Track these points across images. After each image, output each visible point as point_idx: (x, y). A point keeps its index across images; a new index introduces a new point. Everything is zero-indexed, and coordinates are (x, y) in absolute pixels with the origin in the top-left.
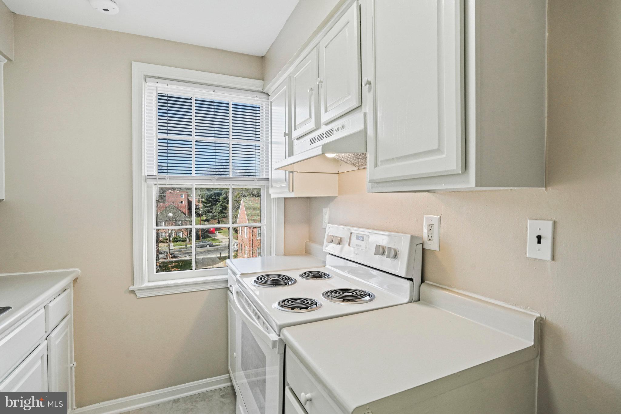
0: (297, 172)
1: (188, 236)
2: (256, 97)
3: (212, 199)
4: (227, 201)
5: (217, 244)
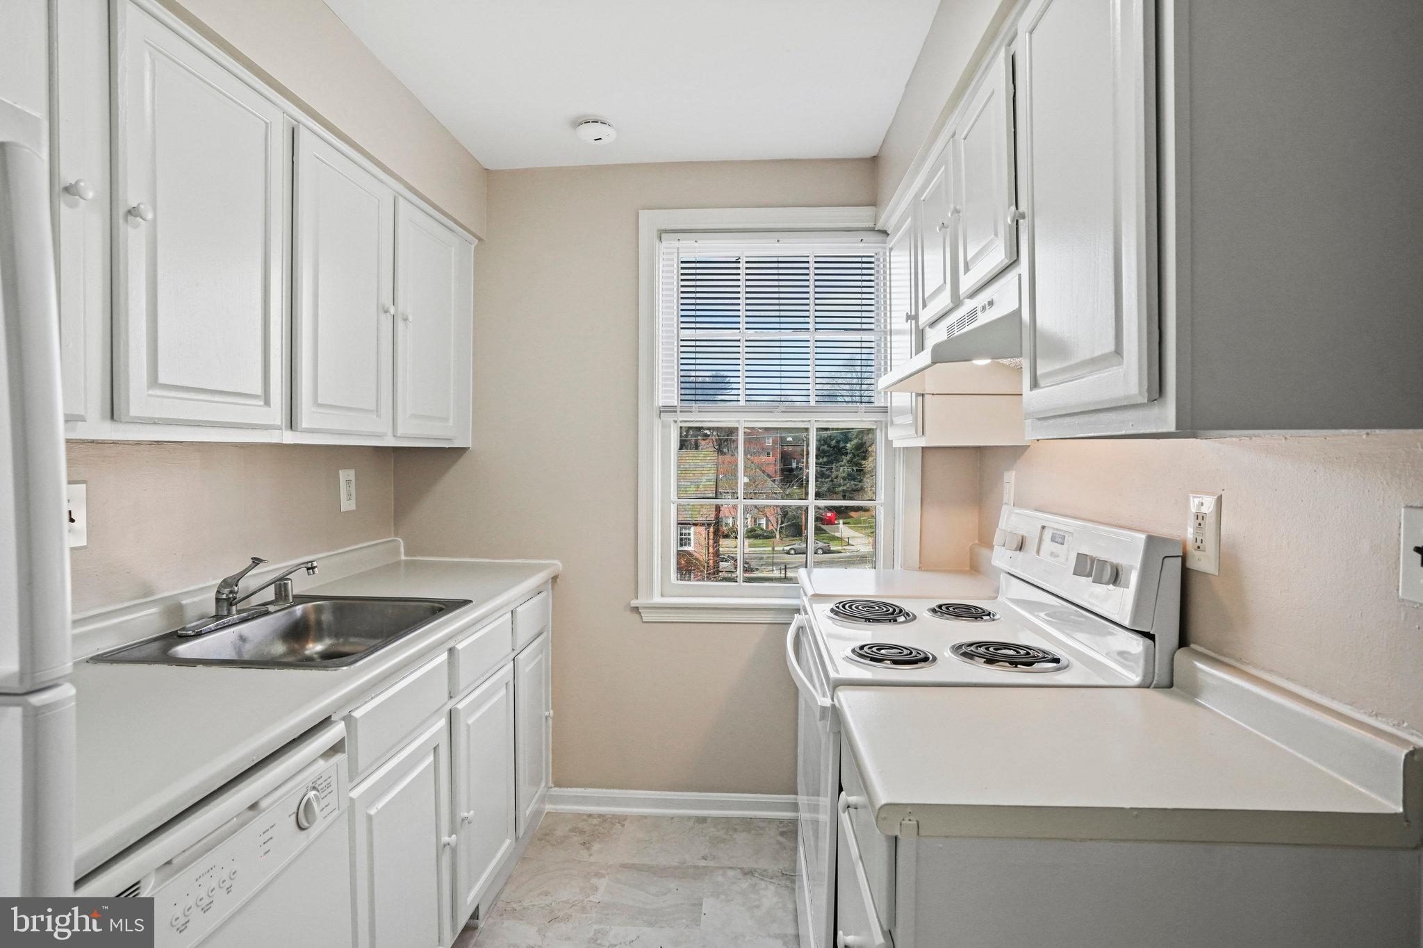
0: (933, 394)
1: (779, 526)
2: (862, 240)
3: (829, 446)
4: (863, 452)
5: (841, 548)
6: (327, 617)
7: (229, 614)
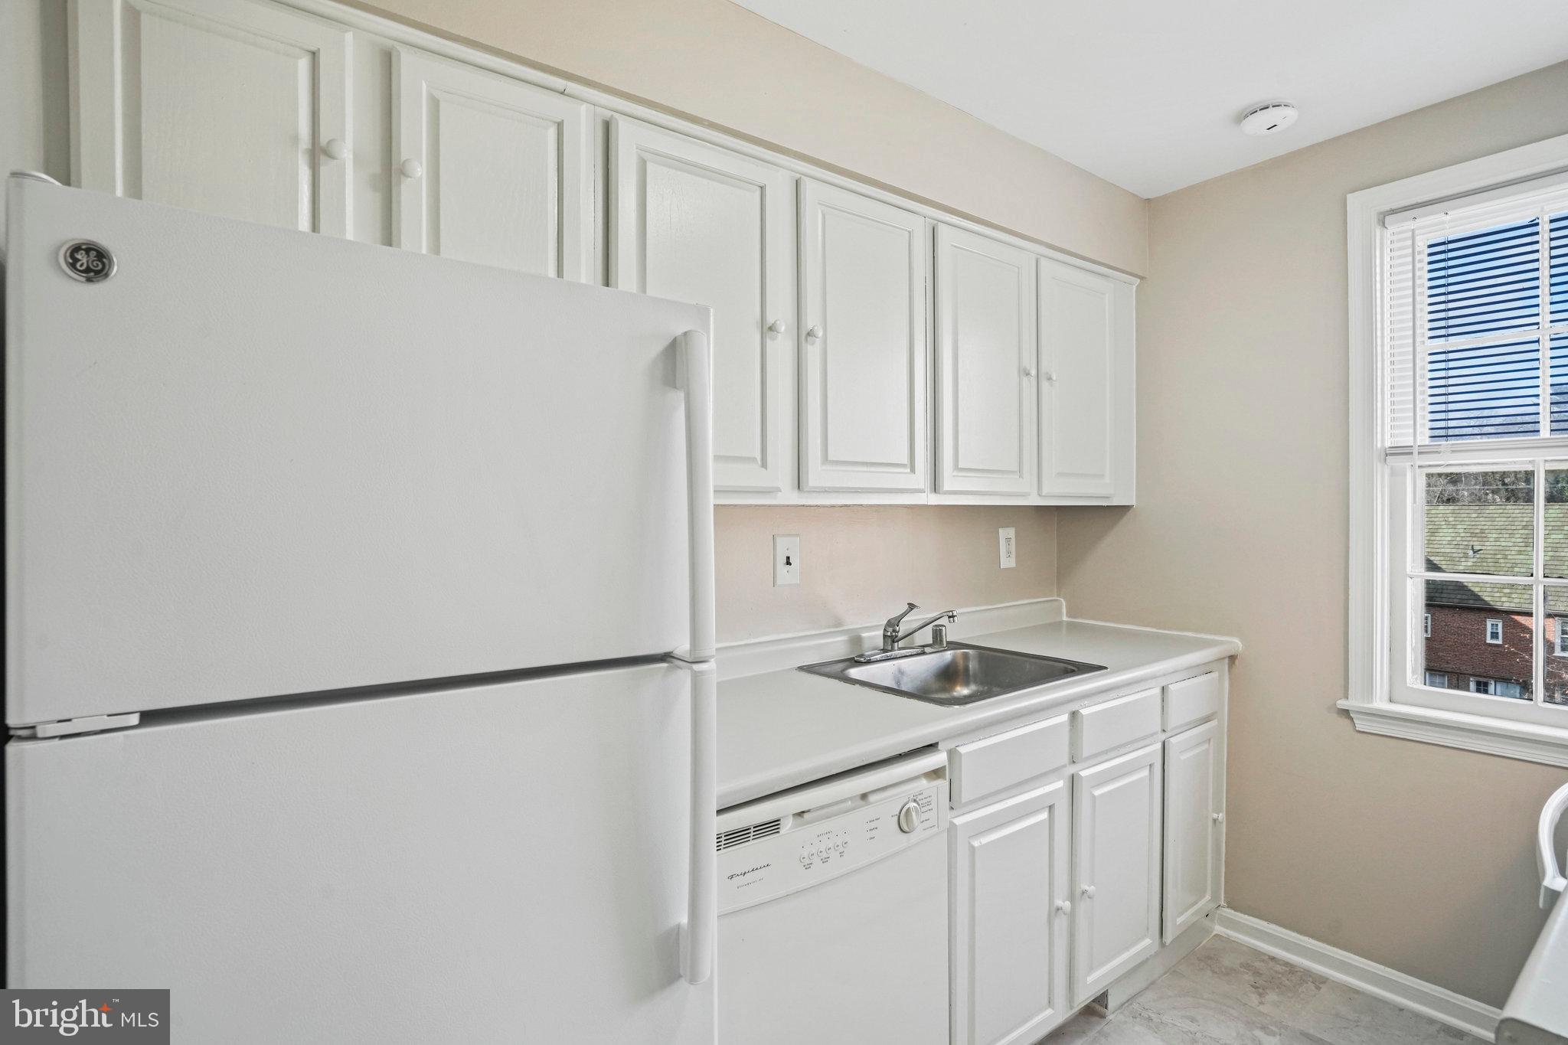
6: (973, 665)
7: (892, 650)
